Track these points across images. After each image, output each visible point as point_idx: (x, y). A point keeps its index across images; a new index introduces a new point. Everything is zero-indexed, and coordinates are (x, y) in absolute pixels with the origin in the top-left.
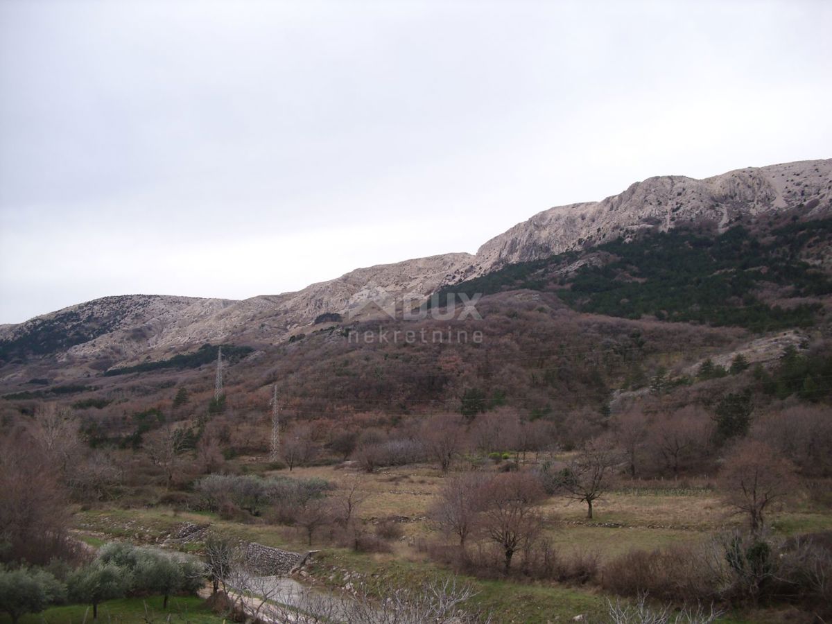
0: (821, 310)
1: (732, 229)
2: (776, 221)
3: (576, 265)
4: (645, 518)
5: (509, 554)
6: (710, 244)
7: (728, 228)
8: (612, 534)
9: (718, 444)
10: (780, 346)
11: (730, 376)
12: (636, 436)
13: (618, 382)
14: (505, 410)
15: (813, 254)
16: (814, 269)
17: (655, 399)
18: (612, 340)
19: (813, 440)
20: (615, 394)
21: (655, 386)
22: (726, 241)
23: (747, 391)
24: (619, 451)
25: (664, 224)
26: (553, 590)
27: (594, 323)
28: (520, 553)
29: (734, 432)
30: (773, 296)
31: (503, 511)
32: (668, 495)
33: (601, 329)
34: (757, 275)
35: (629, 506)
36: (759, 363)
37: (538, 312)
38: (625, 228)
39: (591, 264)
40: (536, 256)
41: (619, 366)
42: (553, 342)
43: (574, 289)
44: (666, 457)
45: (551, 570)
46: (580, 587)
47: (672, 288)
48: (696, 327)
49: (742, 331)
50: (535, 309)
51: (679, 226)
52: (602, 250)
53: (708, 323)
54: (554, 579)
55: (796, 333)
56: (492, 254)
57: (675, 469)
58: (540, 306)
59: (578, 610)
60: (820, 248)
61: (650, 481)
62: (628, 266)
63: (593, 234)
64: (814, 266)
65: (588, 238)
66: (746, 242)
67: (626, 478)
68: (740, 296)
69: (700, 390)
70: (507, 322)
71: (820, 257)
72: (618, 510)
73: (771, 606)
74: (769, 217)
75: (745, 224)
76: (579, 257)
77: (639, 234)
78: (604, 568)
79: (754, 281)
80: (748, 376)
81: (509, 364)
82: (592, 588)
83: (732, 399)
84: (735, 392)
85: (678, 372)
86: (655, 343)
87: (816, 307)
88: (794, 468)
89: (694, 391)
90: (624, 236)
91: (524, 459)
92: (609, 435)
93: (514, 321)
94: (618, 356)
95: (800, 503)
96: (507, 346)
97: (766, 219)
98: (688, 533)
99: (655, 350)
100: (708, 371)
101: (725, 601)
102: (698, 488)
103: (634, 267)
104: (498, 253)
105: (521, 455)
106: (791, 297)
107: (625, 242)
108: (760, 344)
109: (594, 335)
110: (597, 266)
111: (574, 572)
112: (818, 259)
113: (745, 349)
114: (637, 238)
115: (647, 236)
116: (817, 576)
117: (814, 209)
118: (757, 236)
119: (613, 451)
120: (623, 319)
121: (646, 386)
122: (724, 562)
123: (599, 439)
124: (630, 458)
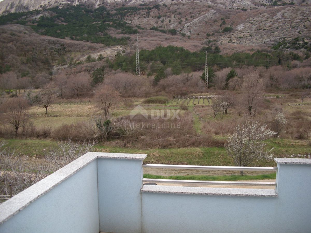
0: (130, 39)
1: (101, 7)
2: (117, 5)
3: (39, 16)
4: (67, 113)
5: (17, 128)
6: (92, 12)
7: (99, 6)
8: (55, 119)
9: (93, 86)
10: (115, 51)
11: (97, 62)
12: (63, 83)
13: (56, 62)
14: (11, 73)
15: (128, 19)
16: (128, 25)
17: (70, 69)
18: (53, 47)
19: (125, 85)
20: (54, 67)
21: (70, 65)
22: (98, 11)
23: (103, 67)
24: (56, 89)
25: (75, 3)
26: (35, 141)
27: (46, 40)
28: (21, 128)
29: (98, 82)
30: (114, 33)
31: (13, 112)
32: (75, 105)
33: (49, 42)
34: (109, 25)
35: (61, 109)
36: (108, 57)
37: (23, 34)
38: (60, 2)
39: (45, 16)
40: (22, 10)
41: (56, 57)
42: (30, 46)
43: (38, 25)
44: (74, 91)
45: (34, 133)
46: (45, 139)
47: (77, 28)
48: (86, 43)
49: (102, 45)
50: (22, 33)
51: (80, 4)
52: (50, 11)
53: (90, 42)
54: (35, 136)
55: (121, 47)
56: (3, 8)
57: (77, 95)
58: (24, 31)
59: (45, 147)
60: (131, 17)
61: (68, 100)
62: (60, 18)
63: (46, 4)
64: (129, 23)
65: (44, 5)
66: (105, 12)
67: (59, 99)
68: (102, 32)
69: (86, 67)
70: (11, 38)
71: (131, 20)
72: (57, 111)
73: (111, 141)
74: (114, 4)
75: (105, 6)
76: (40, 12)
77: (65, 6)
78: (53, 131)
79: (107, 27)
80: (104, 62)
81: (12, 55)
82: (49, 139)
83: (98, 70)
84: (99, 68)
85: (78, 60)
86: (70, 48)
87: (128, 38)
88: (119, 94)
89: (84, 67)
90: (59, 6)
91: (19, 92)
92: (53, 83)
93: (14, 37)
94: (56, 52)
95: (121, 106)
96: (10, 47)
97: (113, 4)
98: (83, 118)
99: (70, 51)
100: (89, 59)
101: (96, 140)
102: (86, 102)
103: (62, 18)
104: (5, 8)
105: (18, 91)
106: (120, 34)
107: (59, 8)
108: (108, 50)
109: (46, 44)
110: (48, 17)
111: (42, 134)
112: (130, 21)
113: (103, 52)
114: (64, 7)
115: (68, 6)
116: (126, 130)
117: (130, 3)
118: (109, 10)
119: (55, 89)
120: (58, 39)
121: (66, 64)
122: (96, 127)
123: (49, 84)
124: (61, 91)
